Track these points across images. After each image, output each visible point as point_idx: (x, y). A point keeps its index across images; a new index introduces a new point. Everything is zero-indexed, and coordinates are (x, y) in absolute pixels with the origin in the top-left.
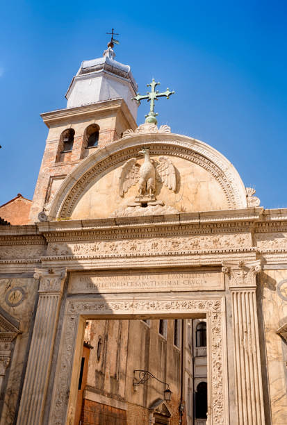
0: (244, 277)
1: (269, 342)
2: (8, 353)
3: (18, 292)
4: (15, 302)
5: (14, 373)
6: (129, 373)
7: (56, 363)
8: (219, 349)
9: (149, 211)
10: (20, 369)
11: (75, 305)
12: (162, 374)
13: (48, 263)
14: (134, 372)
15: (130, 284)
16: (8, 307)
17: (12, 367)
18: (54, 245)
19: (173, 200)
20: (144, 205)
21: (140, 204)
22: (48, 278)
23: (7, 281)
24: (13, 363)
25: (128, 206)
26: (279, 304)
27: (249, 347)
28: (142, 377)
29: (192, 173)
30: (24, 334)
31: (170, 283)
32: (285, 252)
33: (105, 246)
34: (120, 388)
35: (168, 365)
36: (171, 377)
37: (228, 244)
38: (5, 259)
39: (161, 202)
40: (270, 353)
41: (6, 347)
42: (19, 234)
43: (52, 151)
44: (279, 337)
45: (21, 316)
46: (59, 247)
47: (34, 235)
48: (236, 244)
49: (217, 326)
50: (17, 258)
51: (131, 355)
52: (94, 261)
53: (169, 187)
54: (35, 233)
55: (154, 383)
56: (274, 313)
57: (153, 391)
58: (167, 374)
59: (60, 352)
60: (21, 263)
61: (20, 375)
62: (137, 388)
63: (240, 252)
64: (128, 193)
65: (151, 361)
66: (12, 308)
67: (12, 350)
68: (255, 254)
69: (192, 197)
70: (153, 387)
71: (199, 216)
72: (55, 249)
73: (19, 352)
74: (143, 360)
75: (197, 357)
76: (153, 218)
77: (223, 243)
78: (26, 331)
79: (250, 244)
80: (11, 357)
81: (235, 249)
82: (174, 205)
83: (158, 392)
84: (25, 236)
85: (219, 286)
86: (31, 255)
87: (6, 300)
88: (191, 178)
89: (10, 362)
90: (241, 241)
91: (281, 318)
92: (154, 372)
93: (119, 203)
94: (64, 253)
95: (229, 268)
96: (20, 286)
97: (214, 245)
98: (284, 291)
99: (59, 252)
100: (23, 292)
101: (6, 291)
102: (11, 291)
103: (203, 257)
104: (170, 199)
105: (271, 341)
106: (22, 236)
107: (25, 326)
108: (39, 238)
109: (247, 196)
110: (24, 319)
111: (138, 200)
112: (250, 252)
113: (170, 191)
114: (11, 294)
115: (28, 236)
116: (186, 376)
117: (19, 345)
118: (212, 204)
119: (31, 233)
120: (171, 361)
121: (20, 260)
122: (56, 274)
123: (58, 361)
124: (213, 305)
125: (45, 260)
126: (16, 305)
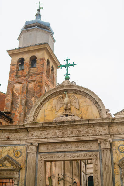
0: (106, 145)
1: (115, 168)
2: (18, 176)
3: (19, 152)
4: (18, 156)
5: (21, 184)
6: (57, 175)
7: (37, 179)
8: (97, 172)
9: (69, 118)
10: (23, 182)
11: (42, 156)
12: (71, 174)
13: (30, 140)
14: (59, 175)
15: (63, 148)
16: (15, 158)
17: (20, 181)
18: (31, 133)
19: (78, 113)
20: (67, 116)
21: (65, 115)
22: (31, 147)
23: (14, 147)
24: (20, 180)
25: (60, 116)
26: (119, 154)
27: (108, 170)
28: (62, 177)
29: (85, 102)
30: (23, 168)
31: (78, 147)
32: (123, 134)
33: (52, 133)
34: (53, 182)
35: (74, 169)
36: (75, 175)
37: (100, 131)
38: (11, 138)
39: (73, 114)
40: (116, 172)
41: (17, 174)
42: (17, 128)
43: (13, 70)
44: (118, 167)
45: (21, 162)
46: (33, 133)
47: (23, 129)
48: (103, 132)
49: (97, 163)
50: (17, 138)
51: (57, 167)
52: (48, 139)
53: (76, 108)
54: (23, 128)
55: (68, 179)
56: (117, 157)
57: (67, 183)
58: (74, 174)
59: (38, 175)
60: (19, 140)
61: (24, 184)
62: (60, 182)
63: (104, 135)
64: (60, 110)
65: (66, 168)
66: (17, 159)
67: (19, 175)
68: (110, 136)
69: (85, 112)
70: (67, 181)
71: (89, 120)
72: (32, 134)
73: (22, 175)
74: (62, 169)
75: (87, 163)
76: (70, 122)
77: (98, 131)
78: (24, 167)
79: (108, 131)
80: (19, 177)
81: (102, 134)
82: (78, 115)
83: (69, 183)
84: (19, 129)
85: (97, 148)
86: (22, 136)
87: (14, 155)
88: (85, 104)
89: (19, 179)
90: (105, 130)
91: (120, 159)
92: (67, 174)
93: (56, 115)
94: (36, 136)
95: (100, 141)
96: (19, 149)
97: (94, 132)
98: (120, 149)
99: (34, 136)
100: (21, 152)
101: (14, 151)
102: (16, 151)
103: (90, 137)
104: (77, 113)
105: (116, 168)
106: (18, 129)
107: (23, 165)
108: (25, 129)
109: (107, 113)
110: (23, 163)
111: (64, 114)
112: (108, 134)
113: (77, 110)
114: (16, 153)
115: (20, 129)
116: (83, 174)
117: (22, 173)
118: (93, 115)
119: (22, 128)
120: (75, 167)
121: (18, 139)
122: (34, 144)
123: (38, 178)
124: (95, 155)
125: (28, 139)
126: (19, 157)
